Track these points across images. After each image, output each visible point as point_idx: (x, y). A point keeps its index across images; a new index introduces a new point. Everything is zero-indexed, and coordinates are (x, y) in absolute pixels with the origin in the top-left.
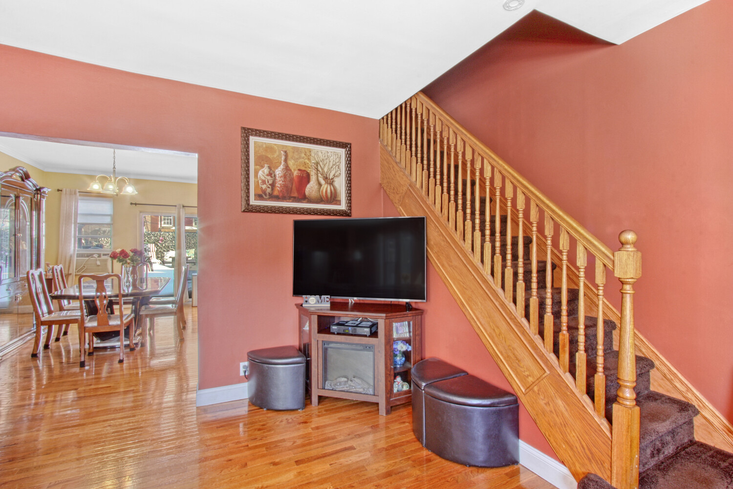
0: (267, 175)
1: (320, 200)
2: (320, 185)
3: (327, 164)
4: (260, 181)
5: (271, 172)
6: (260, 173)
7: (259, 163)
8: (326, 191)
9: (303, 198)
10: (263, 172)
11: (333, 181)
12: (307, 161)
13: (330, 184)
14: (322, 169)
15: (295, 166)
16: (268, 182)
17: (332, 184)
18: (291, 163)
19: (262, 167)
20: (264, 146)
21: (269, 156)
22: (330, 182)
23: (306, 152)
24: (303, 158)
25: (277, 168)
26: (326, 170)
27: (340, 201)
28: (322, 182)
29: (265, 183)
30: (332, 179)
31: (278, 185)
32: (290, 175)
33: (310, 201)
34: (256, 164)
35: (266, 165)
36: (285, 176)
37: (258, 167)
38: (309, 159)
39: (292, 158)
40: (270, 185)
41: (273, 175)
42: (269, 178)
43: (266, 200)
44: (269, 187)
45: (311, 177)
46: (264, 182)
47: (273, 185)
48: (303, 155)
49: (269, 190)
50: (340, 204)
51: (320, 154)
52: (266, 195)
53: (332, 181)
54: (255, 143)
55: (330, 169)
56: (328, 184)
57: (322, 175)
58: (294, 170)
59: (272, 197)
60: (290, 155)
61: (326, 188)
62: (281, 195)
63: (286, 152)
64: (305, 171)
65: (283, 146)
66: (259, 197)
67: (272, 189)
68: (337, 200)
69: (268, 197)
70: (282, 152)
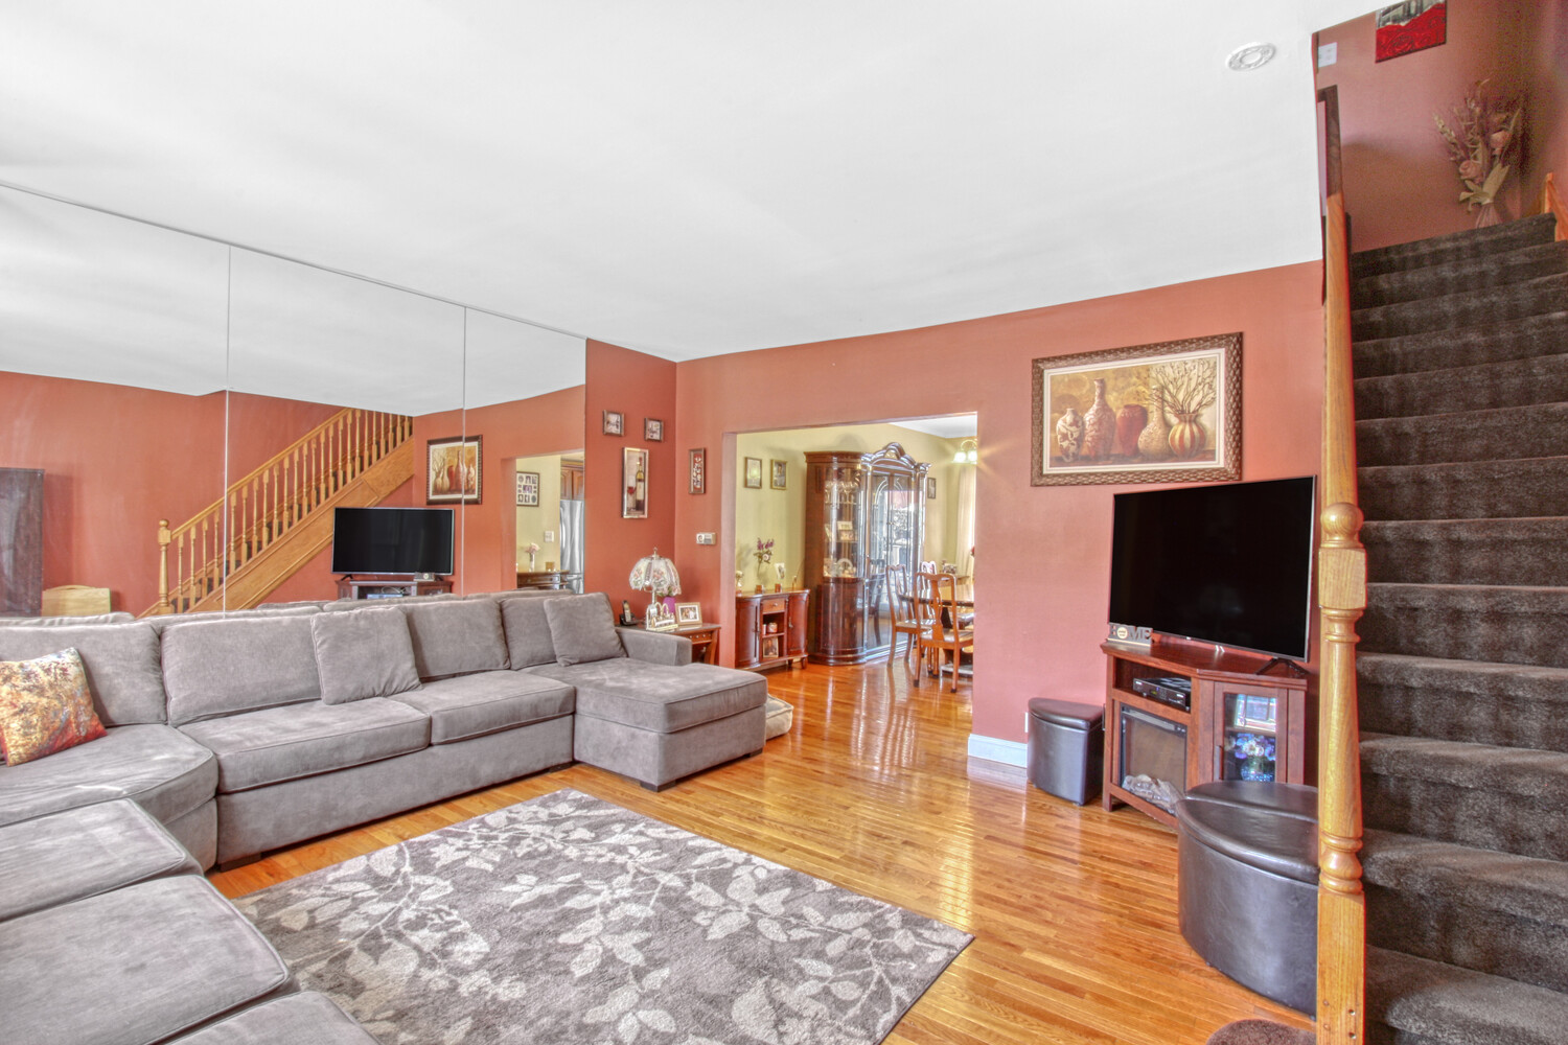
0: (1071, 425)
1: (1169, 454)
2: (1168, 426)
3: (1184, 386)
4: (1059, 437)
5: (1078, 418)
6: (1060, 424)
7: (1059, 410)
8: (1182, 437)
9: (1136, 454)
10: (1064, 422)
11: (1197, 416)
12: (1142, 388)
13: (1190, 421)
14: (1173, 396)
15: (1119, 401)
16: (1072, 435)
17: (1195, 421)
18: (1112, 399)
19: (1063, 413)
20: (1066, 380)
21: (1074, 394)
22: (1191, 418)
23: (1139, 373)
24: (1134, 385)
25: (1087, 410)
26: (1181, 397)
27: (1213, 452)
28: (1173, 420)
29: (1067, 439)
30: (1194, 412)
31: (1088, 438)
32: (1109, 418)
33: (1147, 458)
34: (1053, 411)
35: (1069, 410)
36: (1099, 422)
37: (1056, 414)
38: (1146, 384)
39: (1113, 389)
40: (1075, 439)
41: (1080, 424)
42: (1073, 429)
43: (1068, 465)
44: (1073, 444)
45: (1150, 415)
46: (1065, 437)
47: (1080, 440)
48: (1134, 379)
49: (1073, 449)
50: (1213, 459)
51: (1169, 370)
52: (1067, 456)
53: (1194, 415)
54: (1052, 378)
55: (1190, 395)
56: (1185, 422)
57: (1171, 407)
58: (1118, 408)
59: (1078, 459)
60: (1110, 384)
61: (1180, 431)
62: (1093, 454)
63: (1102, 382)
64: (1137, 406)
65: (1097, 373)
66: (1057, 461)
67: (1079, 446)
68: (1205, 452)
69: (1071, 459)
70: (1096, 383)
